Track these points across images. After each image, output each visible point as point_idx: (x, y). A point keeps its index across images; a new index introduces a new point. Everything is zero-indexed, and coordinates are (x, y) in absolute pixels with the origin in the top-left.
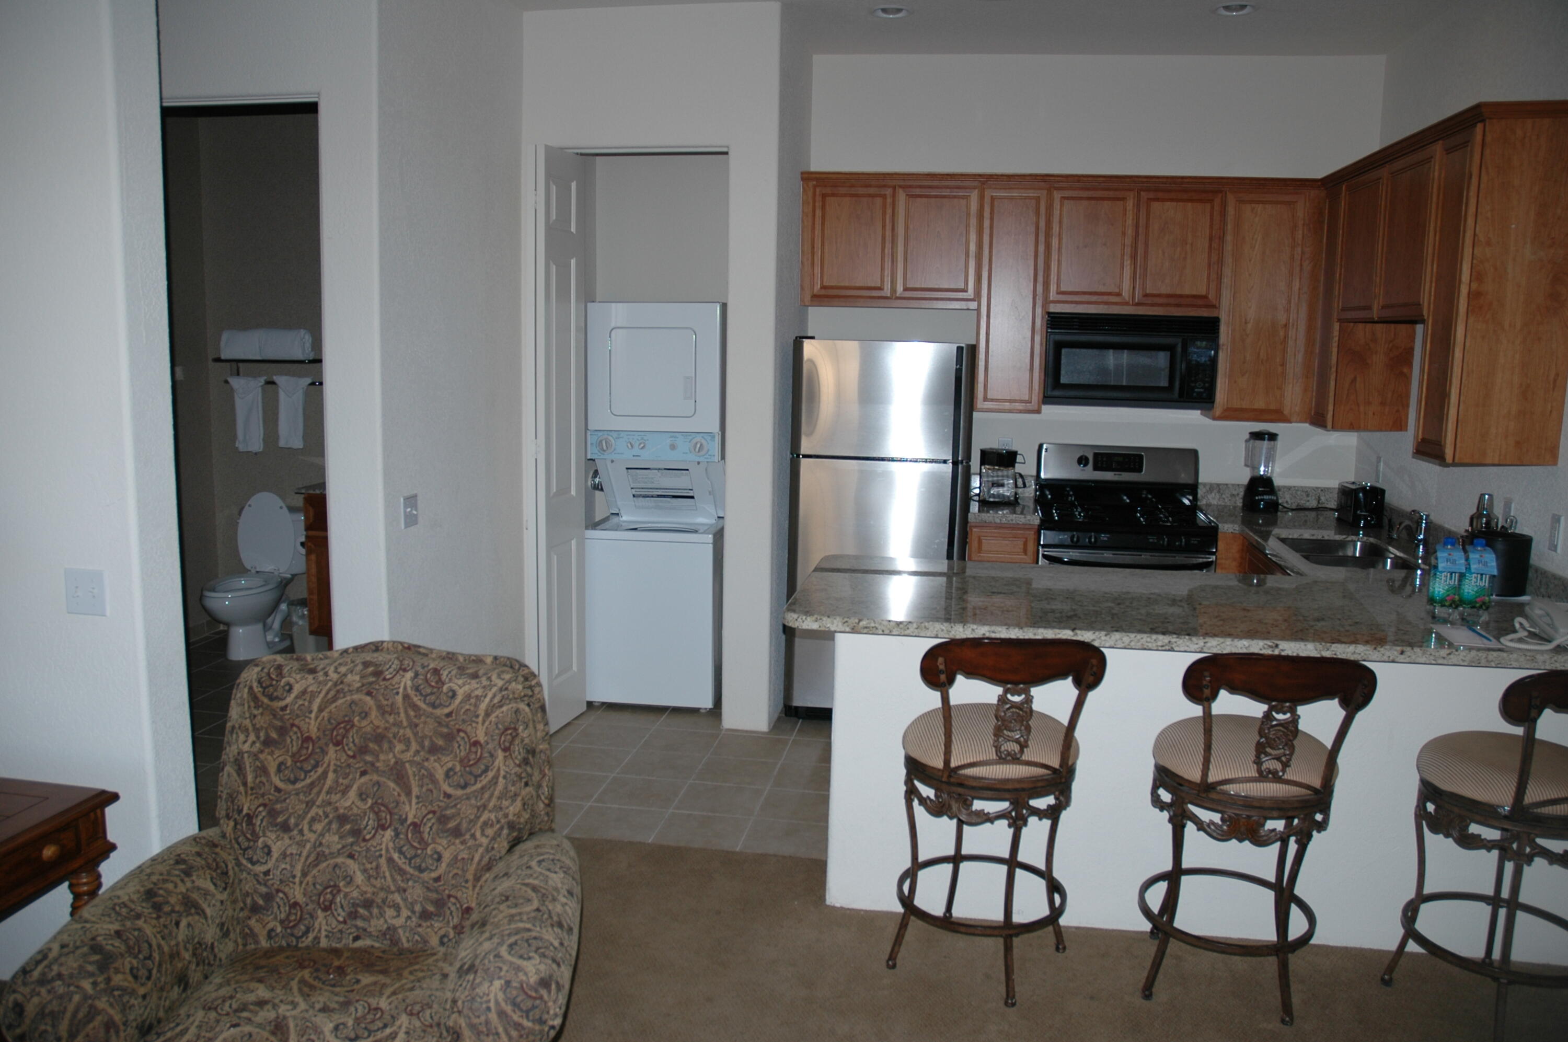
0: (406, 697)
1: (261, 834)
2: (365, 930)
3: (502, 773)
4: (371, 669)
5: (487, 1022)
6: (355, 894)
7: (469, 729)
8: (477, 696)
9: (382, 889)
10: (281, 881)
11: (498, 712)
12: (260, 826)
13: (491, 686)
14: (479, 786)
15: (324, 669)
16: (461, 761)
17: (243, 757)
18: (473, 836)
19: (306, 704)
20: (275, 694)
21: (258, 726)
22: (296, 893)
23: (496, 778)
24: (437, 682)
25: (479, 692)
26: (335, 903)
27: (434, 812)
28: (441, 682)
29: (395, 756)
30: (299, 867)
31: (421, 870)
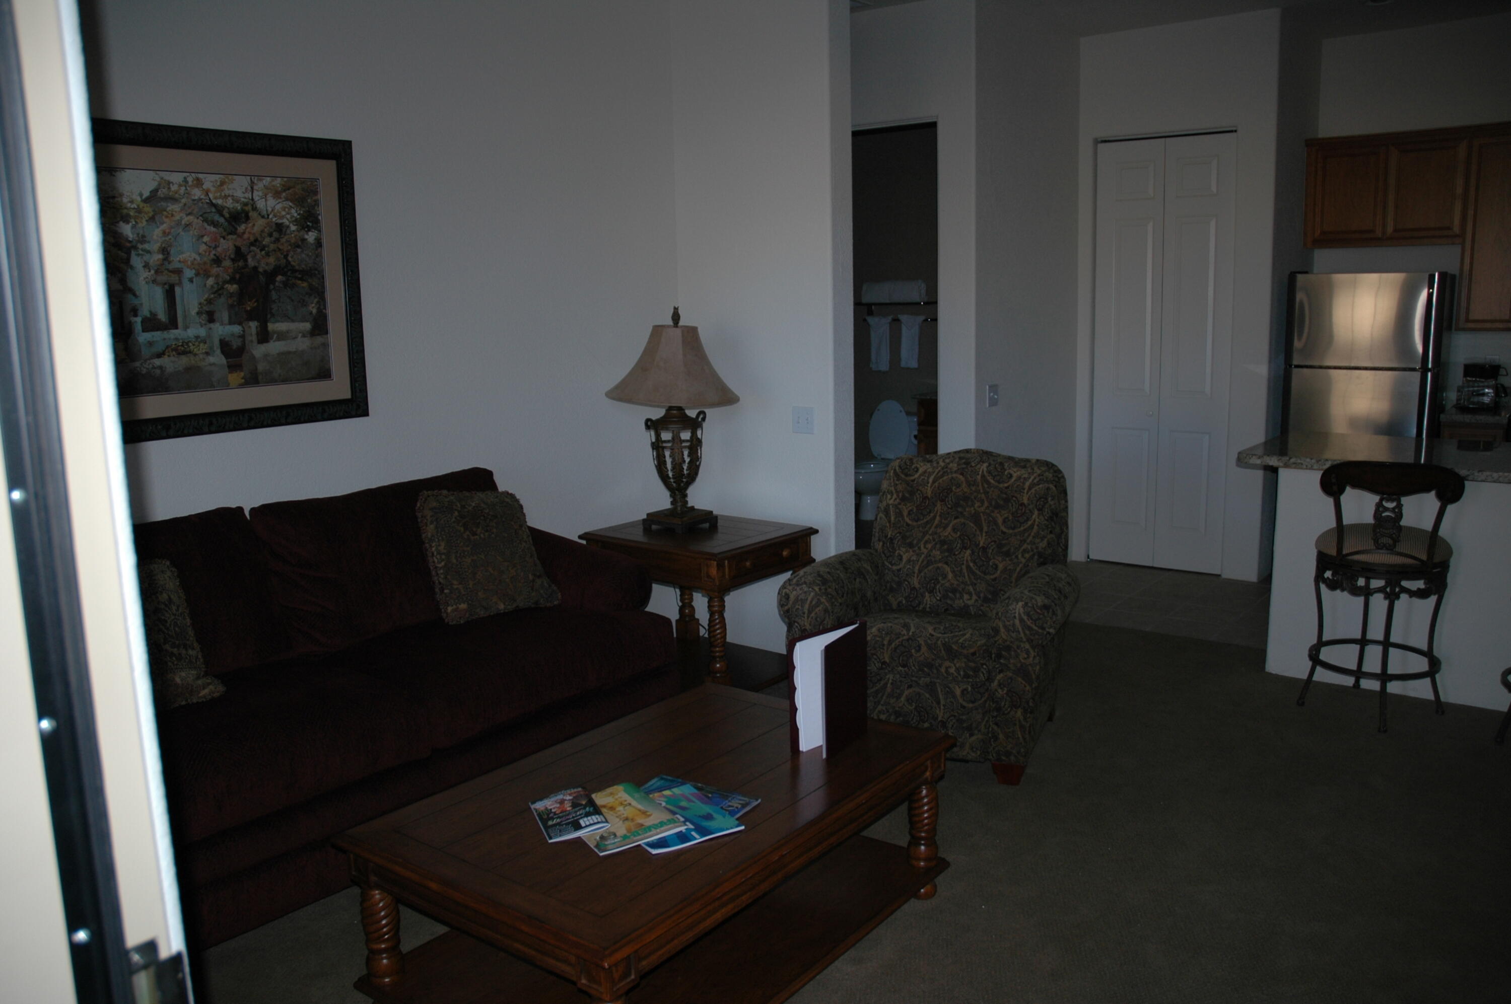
0: (983, 476)
1: (897, 548)
2: (951, 606)
3: (1037, 523)
4: (964, 461)
5: (1014, 625)
6: (947, 585)
7: (1018, 496)
8: (1025, 478)
9: (963, 583)
10: (907, 575)
11: (1037, 488)
12: (897, 544)
13: (1033, 473)
14: (1022, 528)
15: (937, 460)
16: (1013, 514)
17: (889, 508)
18: (1017, 557)
19: (926, 478)
20: (909, 473)
21: (898, 490)
22: (915, 582)
23: (1032, 527)
24: (1001, 469)
25: (1026, 476)
26: (936, 589)
27: (995, 542)
28: (1004, 469)
29: (975, 509)
30: (917, 568)
31: (985, 573)
